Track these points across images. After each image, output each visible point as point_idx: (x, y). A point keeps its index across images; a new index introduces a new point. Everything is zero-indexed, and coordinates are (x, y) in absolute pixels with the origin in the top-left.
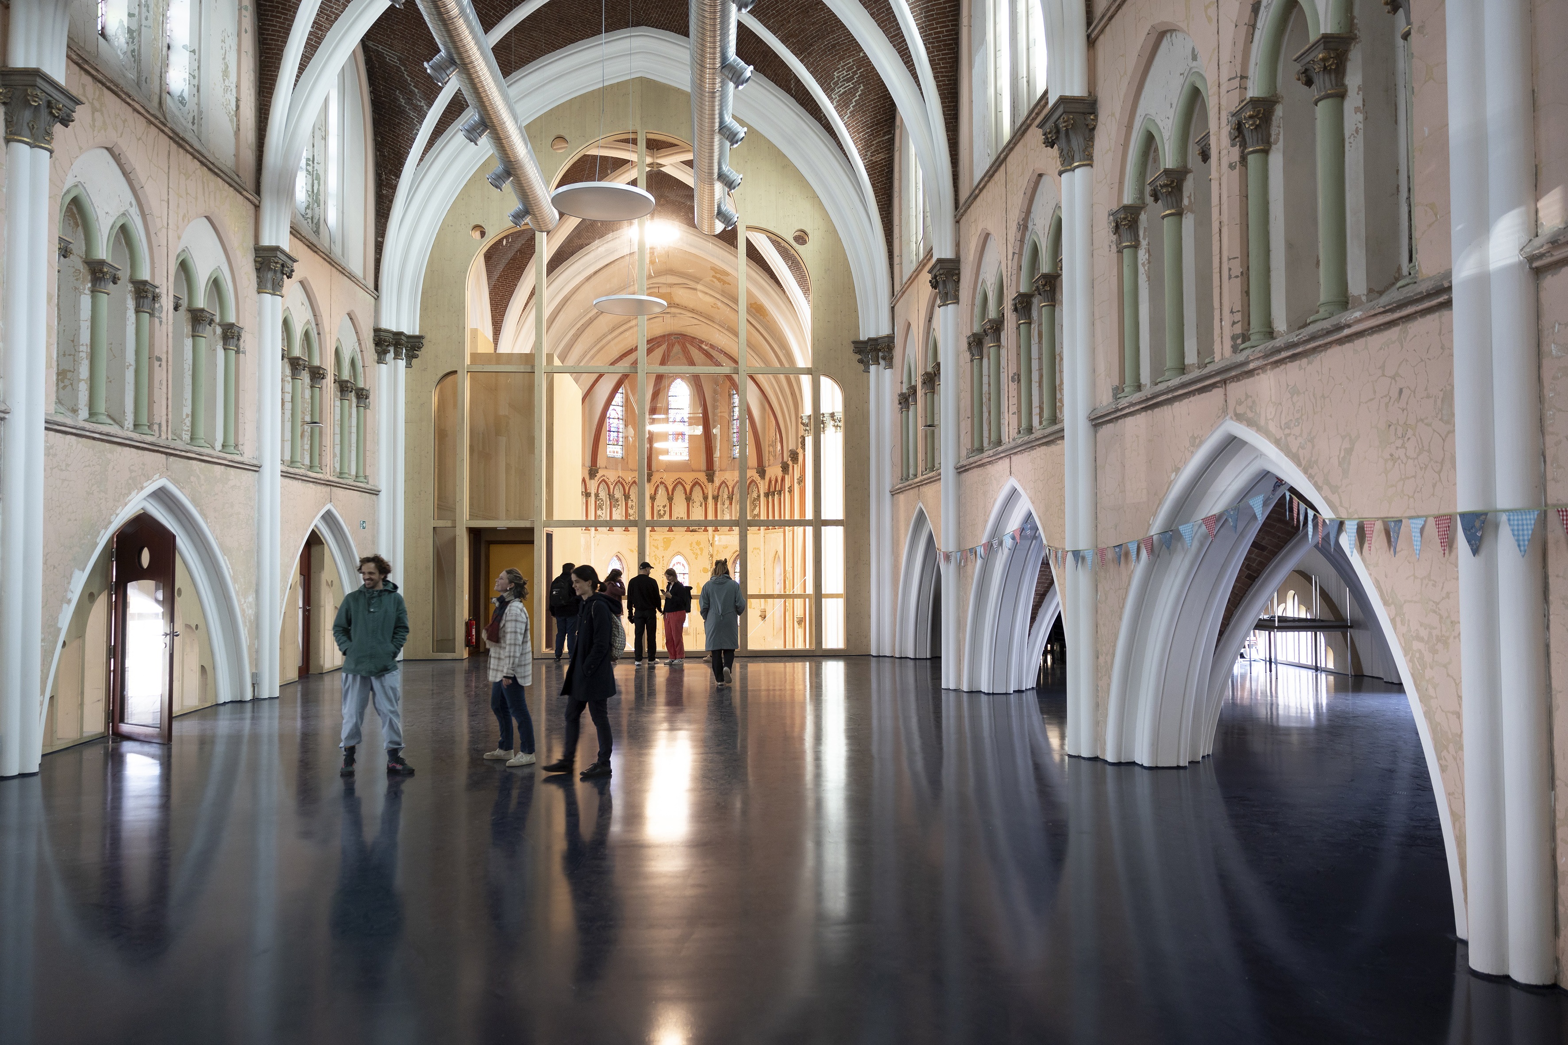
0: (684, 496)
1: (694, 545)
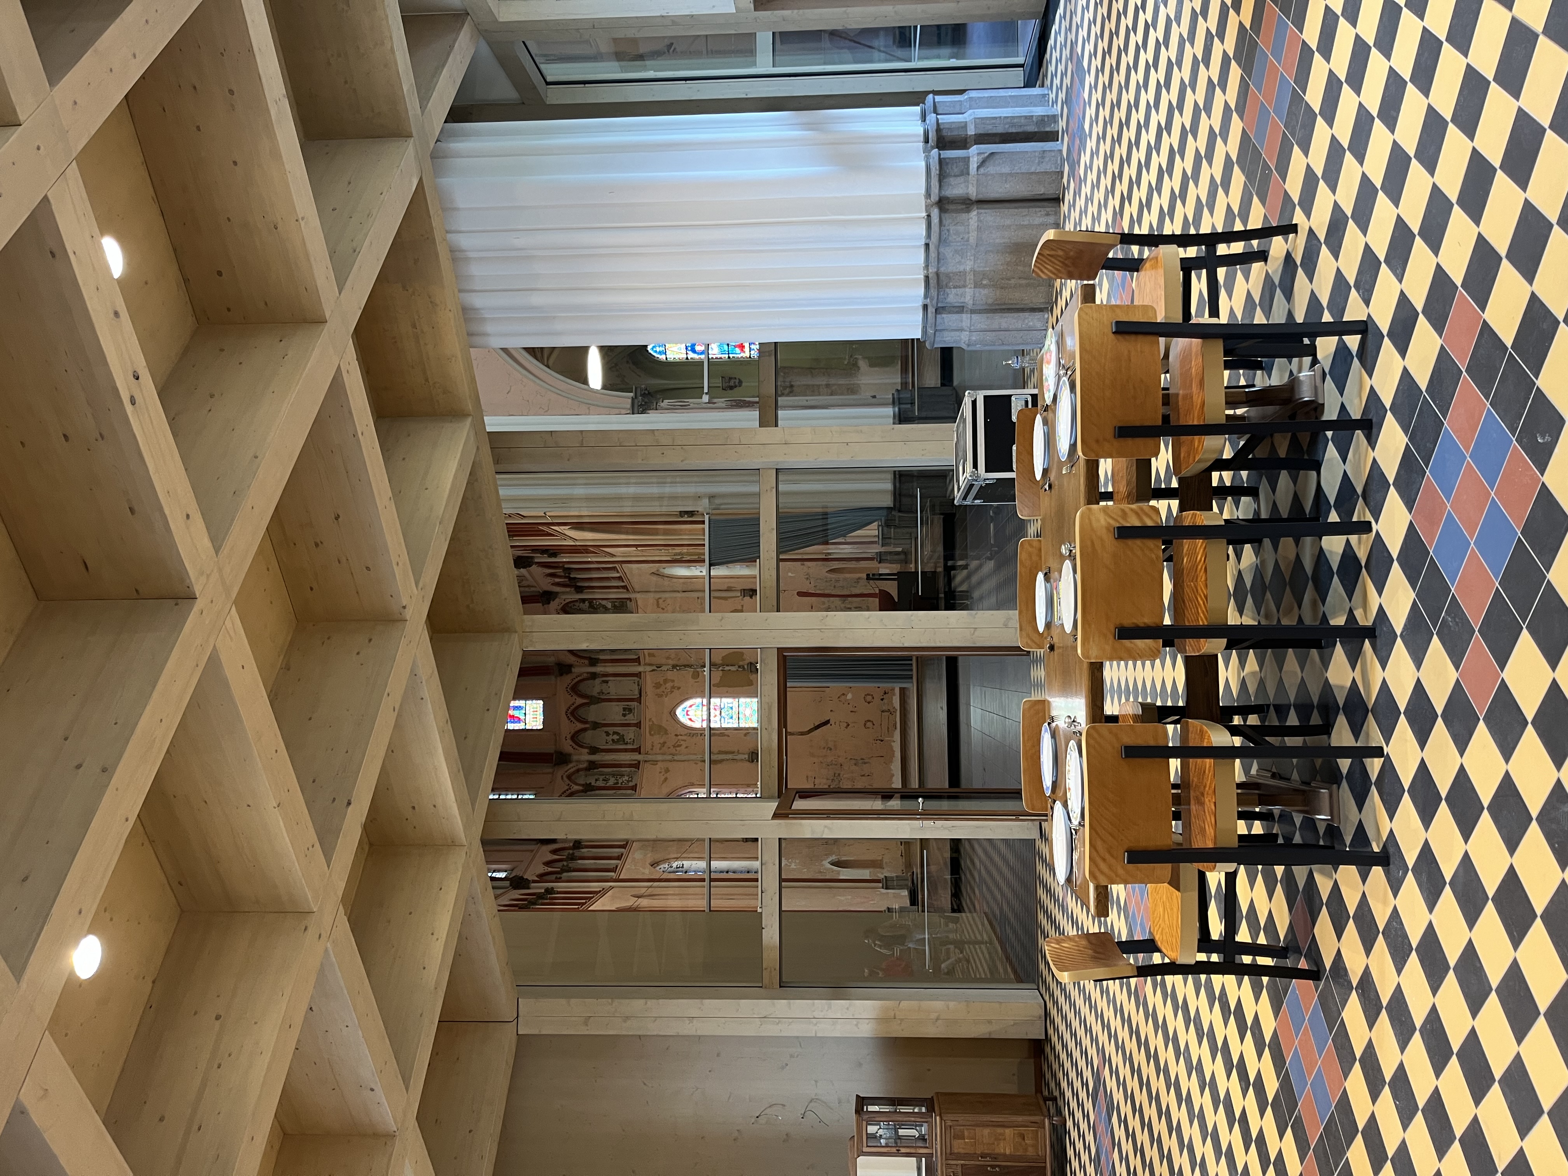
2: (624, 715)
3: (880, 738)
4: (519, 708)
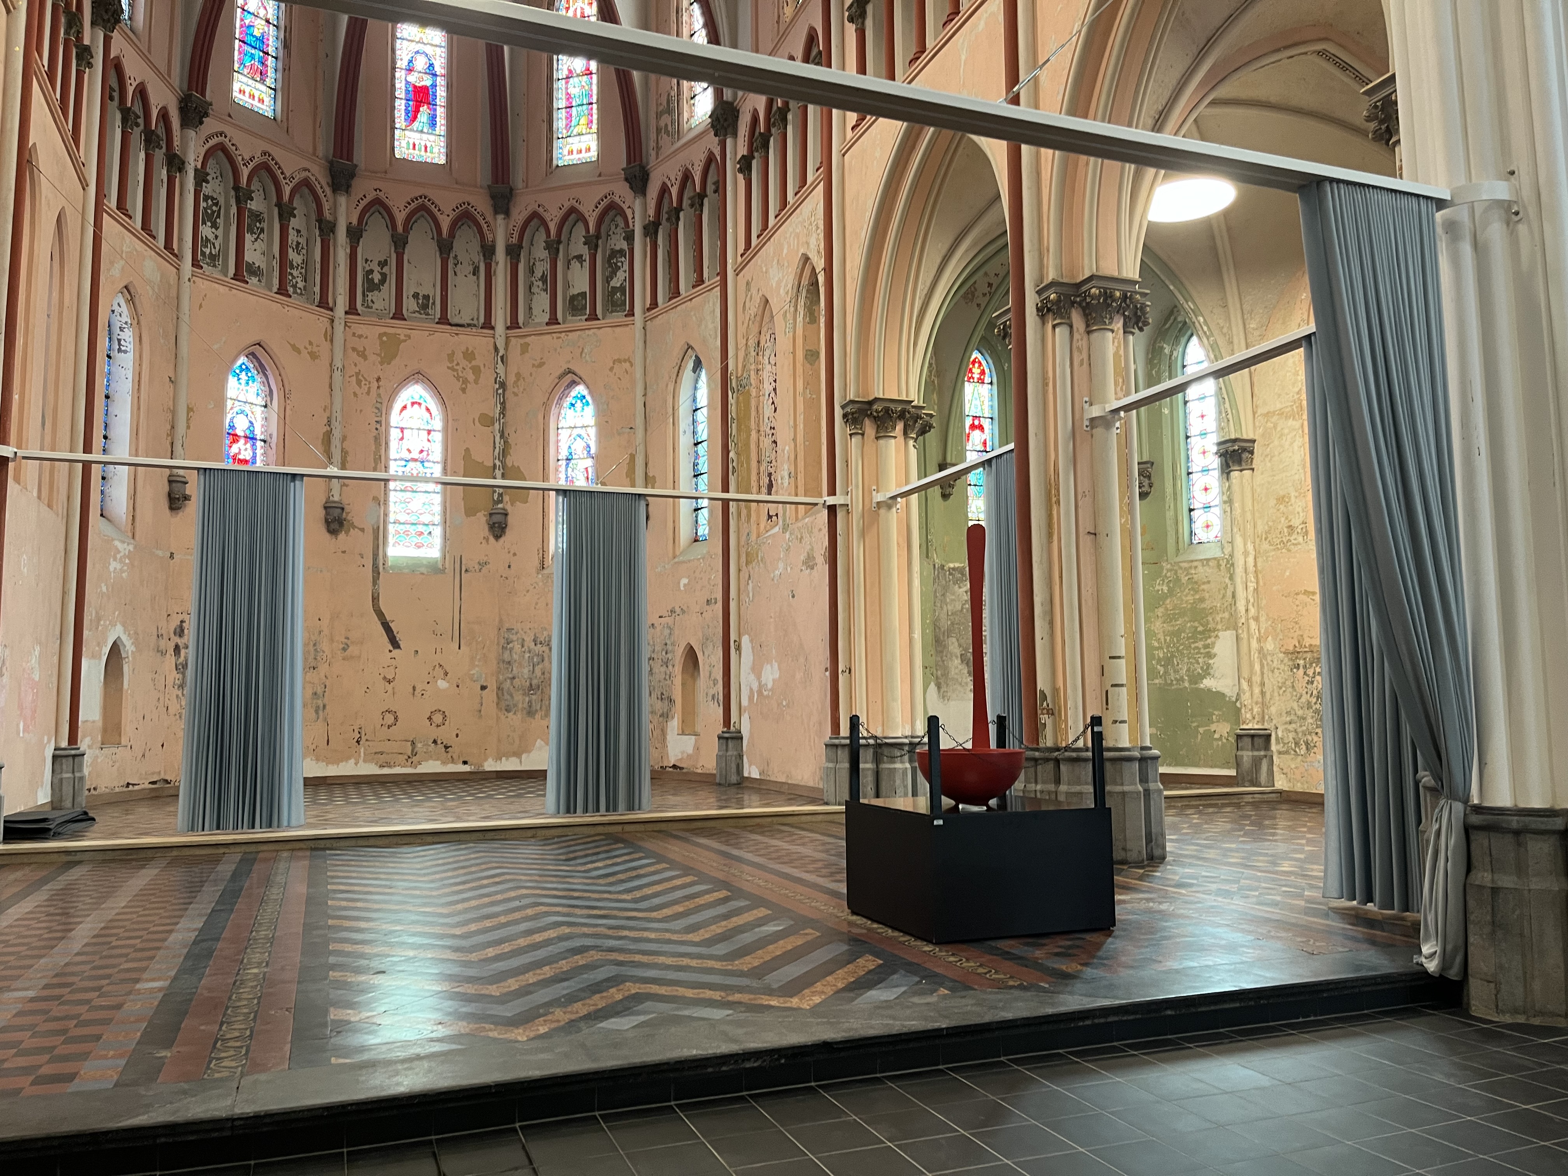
0: (433, 246)
1: (459, 356)
2: (416, 296)
3: (363, 738)
4: (433, 122)
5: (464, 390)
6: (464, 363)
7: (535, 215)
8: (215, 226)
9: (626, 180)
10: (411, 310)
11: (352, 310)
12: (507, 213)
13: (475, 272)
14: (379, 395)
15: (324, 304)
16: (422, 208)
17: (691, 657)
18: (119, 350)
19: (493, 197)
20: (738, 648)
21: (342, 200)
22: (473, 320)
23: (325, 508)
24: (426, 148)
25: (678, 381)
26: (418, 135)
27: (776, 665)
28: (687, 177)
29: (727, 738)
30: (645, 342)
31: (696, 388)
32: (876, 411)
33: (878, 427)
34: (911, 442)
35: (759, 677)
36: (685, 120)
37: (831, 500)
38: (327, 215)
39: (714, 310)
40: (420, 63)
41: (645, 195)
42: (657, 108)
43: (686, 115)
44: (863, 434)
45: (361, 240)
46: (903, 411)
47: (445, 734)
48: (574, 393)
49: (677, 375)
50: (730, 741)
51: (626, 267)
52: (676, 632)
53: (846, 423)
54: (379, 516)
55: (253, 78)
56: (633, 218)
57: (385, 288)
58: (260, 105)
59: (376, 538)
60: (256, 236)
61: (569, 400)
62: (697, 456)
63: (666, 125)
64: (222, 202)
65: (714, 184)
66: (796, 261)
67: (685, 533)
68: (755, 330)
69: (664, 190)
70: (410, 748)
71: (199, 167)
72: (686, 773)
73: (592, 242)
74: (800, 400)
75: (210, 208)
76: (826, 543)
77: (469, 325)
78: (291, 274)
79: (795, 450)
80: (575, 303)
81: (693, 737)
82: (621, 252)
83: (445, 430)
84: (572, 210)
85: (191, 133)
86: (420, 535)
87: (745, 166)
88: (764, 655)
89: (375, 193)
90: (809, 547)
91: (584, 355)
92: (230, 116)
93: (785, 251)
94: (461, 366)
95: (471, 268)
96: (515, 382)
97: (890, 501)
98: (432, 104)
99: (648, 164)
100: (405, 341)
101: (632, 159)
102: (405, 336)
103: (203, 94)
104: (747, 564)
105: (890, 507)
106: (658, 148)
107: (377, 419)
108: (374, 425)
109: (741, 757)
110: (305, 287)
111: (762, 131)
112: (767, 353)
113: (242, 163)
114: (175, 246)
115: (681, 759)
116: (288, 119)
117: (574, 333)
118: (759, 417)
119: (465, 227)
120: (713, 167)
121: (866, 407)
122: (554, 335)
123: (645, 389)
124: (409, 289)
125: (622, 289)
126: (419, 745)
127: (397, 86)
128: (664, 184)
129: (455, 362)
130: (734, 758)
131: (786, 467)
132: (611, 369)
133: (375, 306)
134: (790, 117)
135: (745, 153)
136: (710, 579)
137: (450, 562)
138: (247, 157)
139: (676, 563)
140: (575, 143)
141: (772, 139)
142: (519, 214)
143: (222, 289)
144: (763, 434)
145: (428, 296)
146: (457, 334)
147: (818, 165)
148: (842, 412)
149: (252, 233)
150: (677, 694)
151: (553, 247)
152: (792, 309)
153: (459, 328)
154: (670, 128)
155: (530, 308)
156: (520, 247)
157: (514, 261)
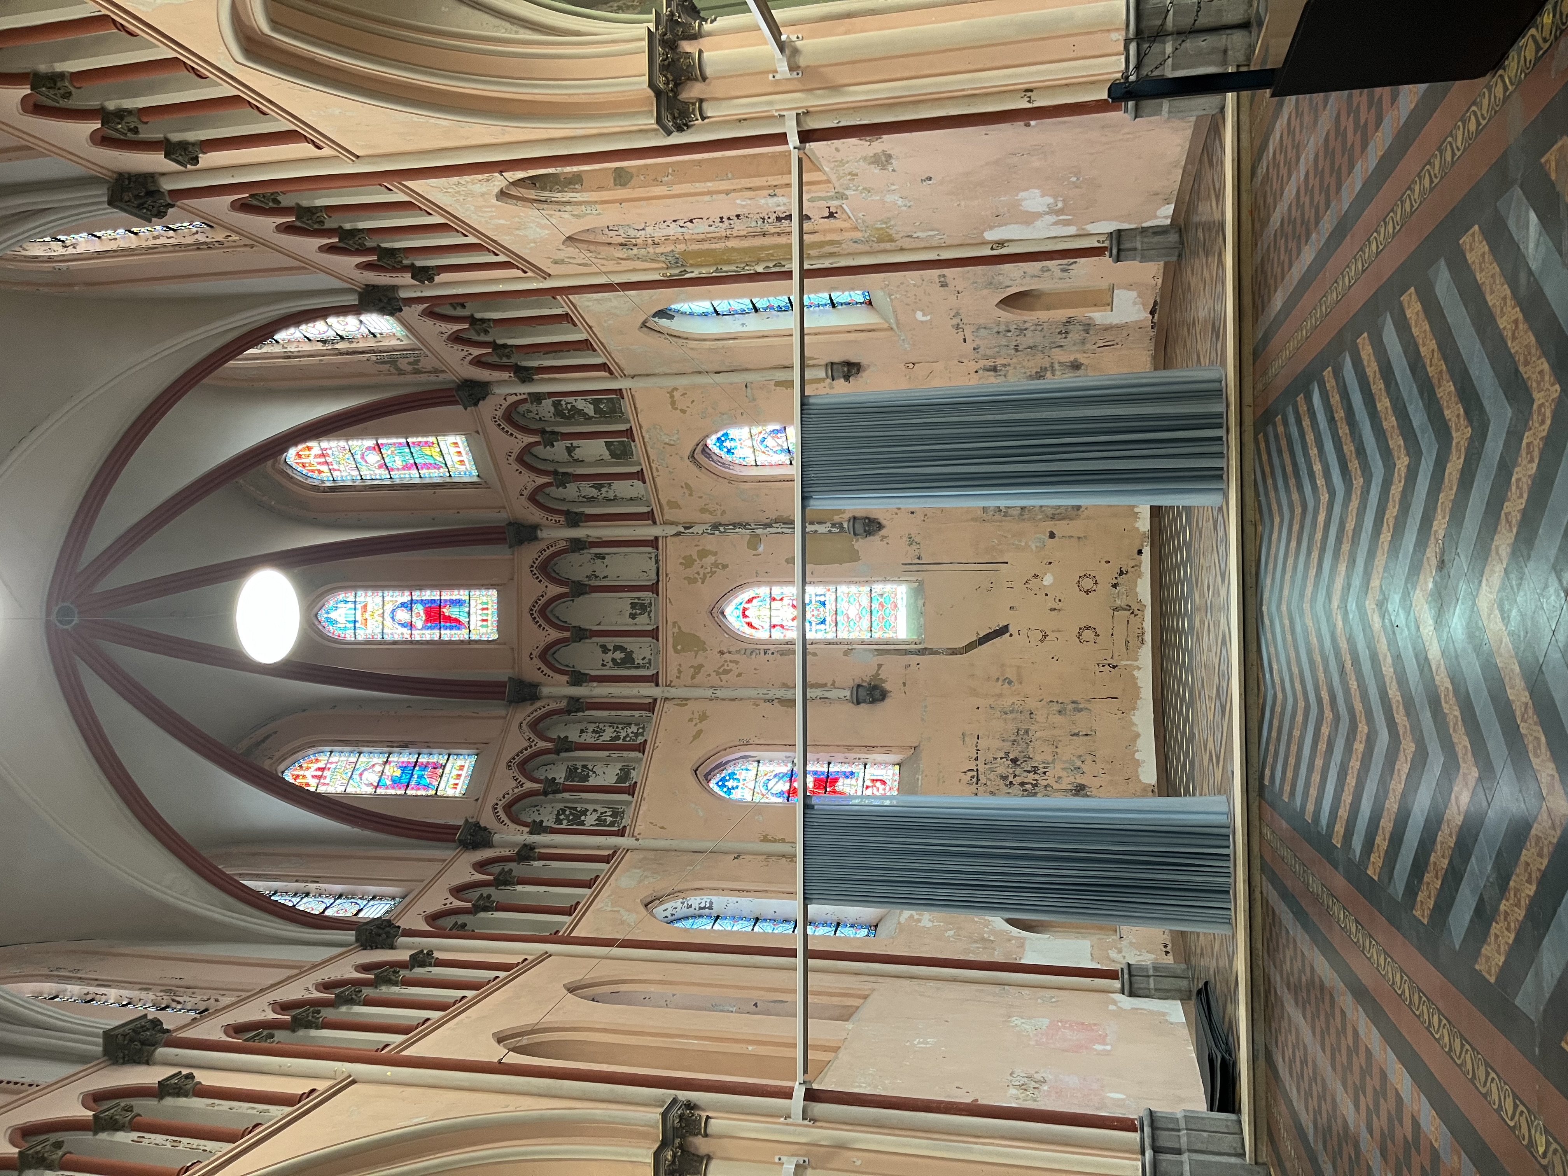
0: (580, 601)
2: (633, 616)
3: (1110, 661)
4: (458, 603)
5: (725, 567)
6: (696, 567)
7: (532, 499)
8: (584, 812)
9: (476, 404)
10: (648, 621)
11: (654, 679)
12: (535, 527)
13: (602, 557)
14: (738, 652)
15: (650, 707)
16: (543, 612)
17: (1013, 301)
18: (711, 908)
19: (521, 542)
20: (1001, 244)
21: (545, 691)
22: (651, 558)
23: (858, 703)
24: (483, 609)
25: (685, 336)
26: (472, 617)
27: (1022, 195)
28: (457, 339)
29: (1119, 250)
30: (648, 375)
31: (692, 314)
32: (667, 83)
33: (689, 79)
34: (707, 26)
35: (1039, 215)
36: (398, 343)
37: (793, 140)
38: (563, 704)
39: (596, 300)
40: (403, 615)
41: (488, 382)
42: (394, 374)
43: (394, 342)
44: (701, 101)
45: (582, 671)
46: (664, 43)
47: (1106, 575)
48: (716, 450)
49: (679, 337)
50: (1122, 247)
51: (571, 399)
52: (982, 321)
53: (688, 127)
54: (865, 650)
55: (441, 776)
56: (516, 394)
57: (629, 648)
58: (465, 769)
59: (887, 652)
60: (591, 773)
61: (723, 454)
62: (770, 307)
63: (409, 363)
64: (561, 806)
65: (455, 309)
66: (509, 208)
67: (861, 318)
68: (605, 251)
69: (478, 362)
70: (1121, 612)
71: (527, 829)
72: (1162, 297)
73: (550, 438)
74: (677, 189)
75: (567, 817)
76: (853, 141)
77: (657, 562)
78: (625, 738)
79: (741, 190)
80: (619, 452)
81: (1115, 291)
82: (556, 405)
83: (770, 584)
84: (520, 460)
85: (496, 838)
86: (883, 606)
87: (424, 275)
88: (1009, 210)
89: (534, 659)
90: (861, 163)
91: (672, 442)
92: (477, 800)
93: (502, 222)
94: (699, 570)
95: (598, 561)
96: (711, 513)
97: (787, 51)
98: (440, 605)
99: (454, 382)
100: (679, 627)
101: (452, 399)
102: (674, 627)
103: (457, 828)
104: (892, 240)
105: (796, 51)
106: (436, 371)
107: (762, 652)
108: (769, 656)
109: (1144, 230)
110: (636, 725)
111: (375, 258)
112: (632, 233)
113: (520, 789)
114: (606, 853)
115: (1144, 305)
116: (475, 744)
117: (650, 454)
118: (710, 239)
119: (556, 568)
120: (437, 310)
121: (664, 101)
122: (655, 474)
123: (700, 373)
124: (628, 625)
125: (596, 403)
126: (1118, 602)
127: (428, 638)
128: (471, 363)
129: (696, 576)
130: (1146, 240)
131: (763, 201)
132: (683, 411)
133: (649, 657)
134: (348, 226)
135: (410, 275)
136: (915, 285)
137: (911, 576)
138: (514, 784)
139: (898, 327)
140: (452, 459)
141: (384, 245)
142: (535, 515)
143: (643, 808)
144: (729, 232)
145: (631, 603)
146: (667, 575)
147: (383, 188)
148: (675, 134)
149: (588, 776)
150: (1061, 314)
151: (563, 479)
152: (568, 208)
153: (661, 572)
154: (411, 360)
155: (631, 499)
156: (567, 513)
157: (583, 519)
